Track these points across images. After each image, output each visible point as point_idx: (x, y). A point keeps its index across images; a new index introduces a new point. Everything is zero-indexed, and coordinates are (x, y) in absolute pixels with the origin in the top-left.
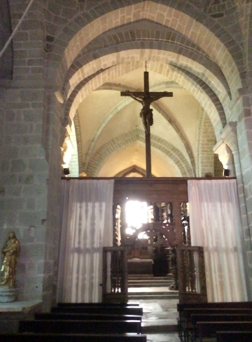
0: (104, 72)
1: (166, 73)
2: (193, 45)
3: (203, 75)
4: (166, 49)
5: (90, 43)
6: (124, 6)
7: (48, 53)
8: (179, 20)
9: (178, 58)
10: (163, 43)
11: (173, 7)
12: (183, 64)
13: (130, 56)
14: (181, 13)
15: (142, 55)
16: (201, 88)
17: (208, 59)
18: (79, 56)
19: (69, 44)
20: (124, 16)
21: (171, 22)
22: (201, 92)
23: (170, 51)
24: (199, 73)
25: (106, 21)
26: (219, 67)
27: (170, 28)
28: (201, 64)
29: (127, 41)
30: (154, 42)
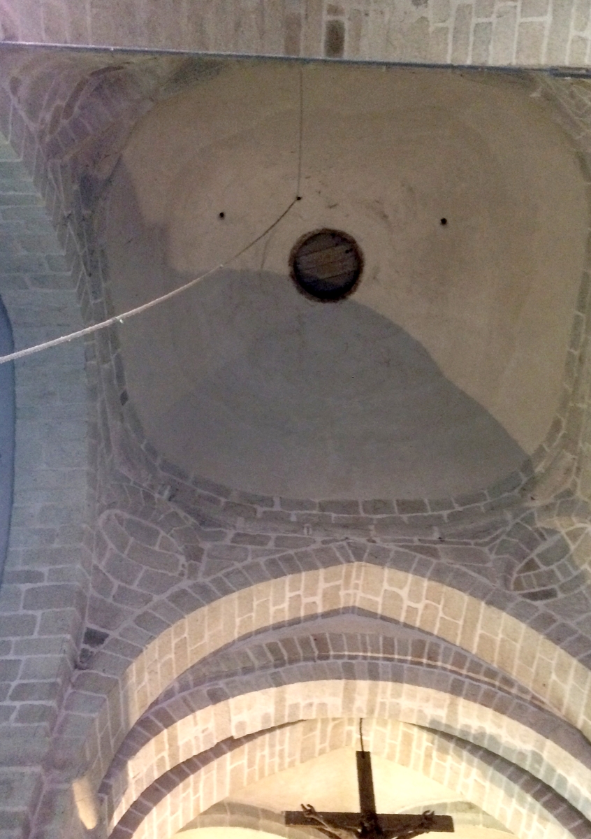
0: (237, 751)
1: (421, 764)
2: (491, 673)
3: (538, 759)
4: (414, 681)
5: (204, 661)
6: (299, 571)
7: (82, 672)
8: (440, 607)
9: (453, 707)
10: (406, 666)
11: (423, 576)
12: (469, 727)
13: (316, 701)
14: (446, 589)
15: (349, 699)
16: (538, 806)
17: (540, 709)
18: (169, 694)
19: (145, 651)
20: (299, 596)
21: (420, 613)
22: (542, 818)
23: (427, 686)
24: (522, 754)
25: (252, 605)
26: (580, 732)
27: (419, 630)
28: (524, 723)
29: (306, 659)
30: (380, 662)
